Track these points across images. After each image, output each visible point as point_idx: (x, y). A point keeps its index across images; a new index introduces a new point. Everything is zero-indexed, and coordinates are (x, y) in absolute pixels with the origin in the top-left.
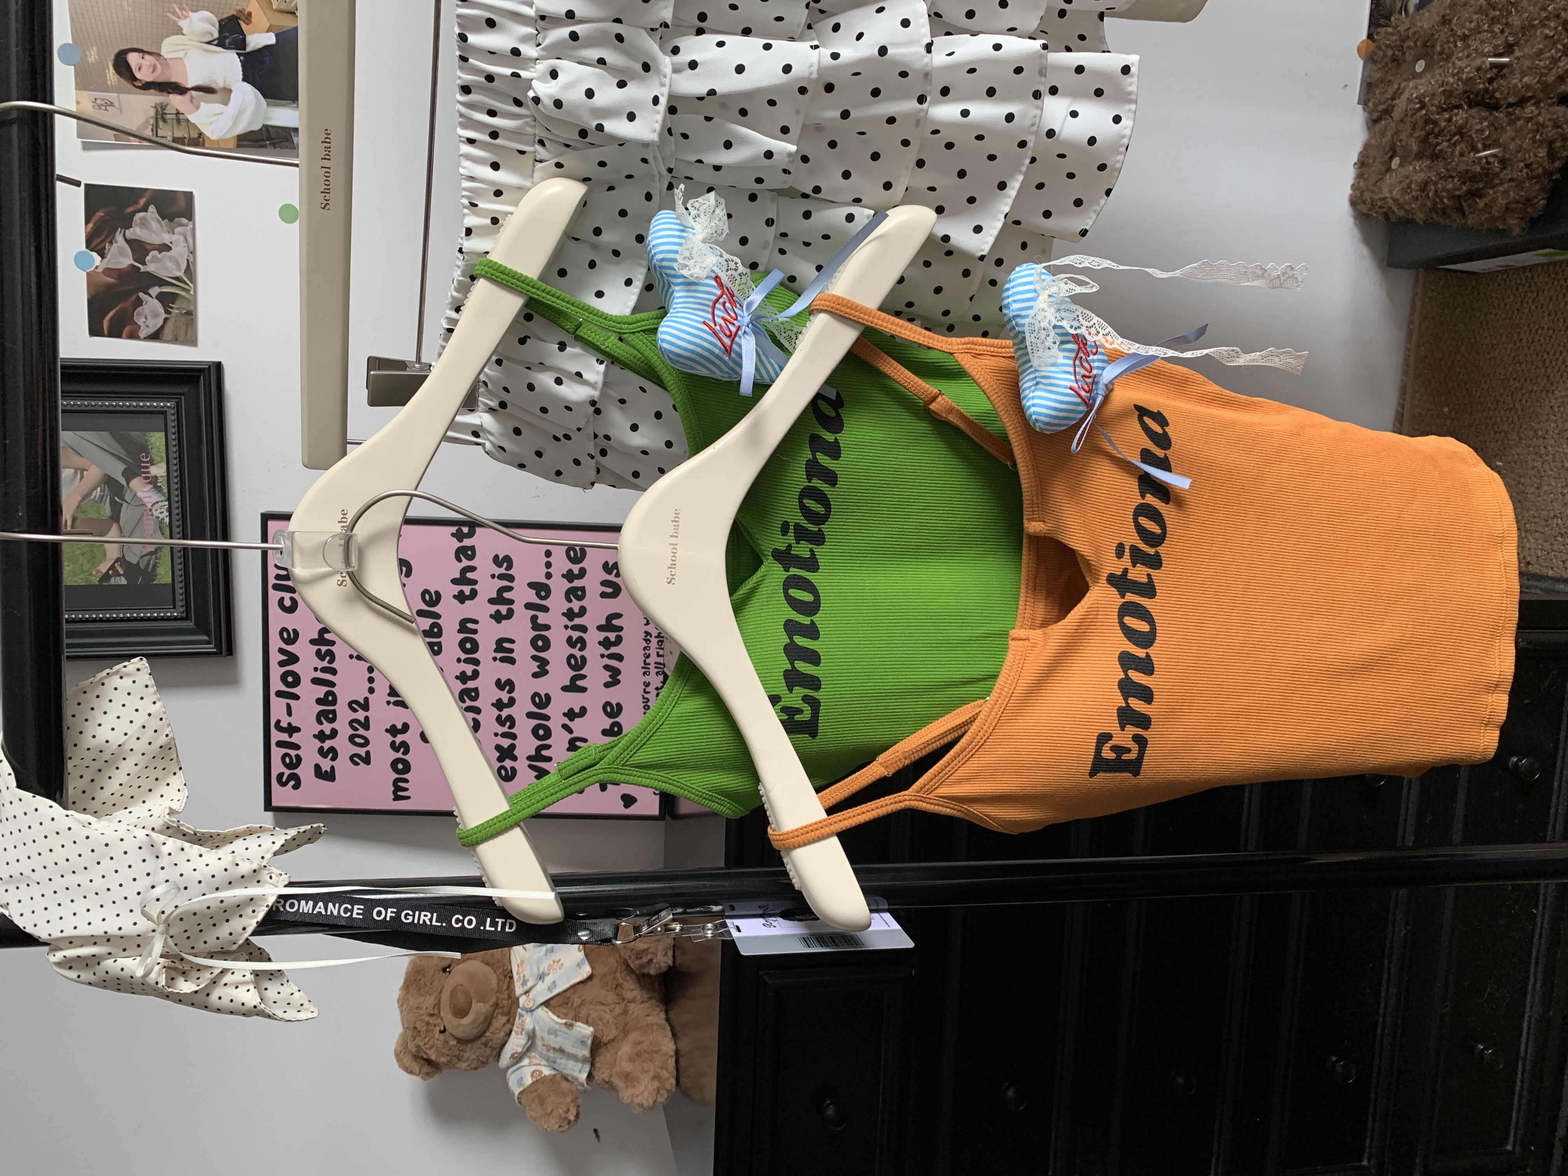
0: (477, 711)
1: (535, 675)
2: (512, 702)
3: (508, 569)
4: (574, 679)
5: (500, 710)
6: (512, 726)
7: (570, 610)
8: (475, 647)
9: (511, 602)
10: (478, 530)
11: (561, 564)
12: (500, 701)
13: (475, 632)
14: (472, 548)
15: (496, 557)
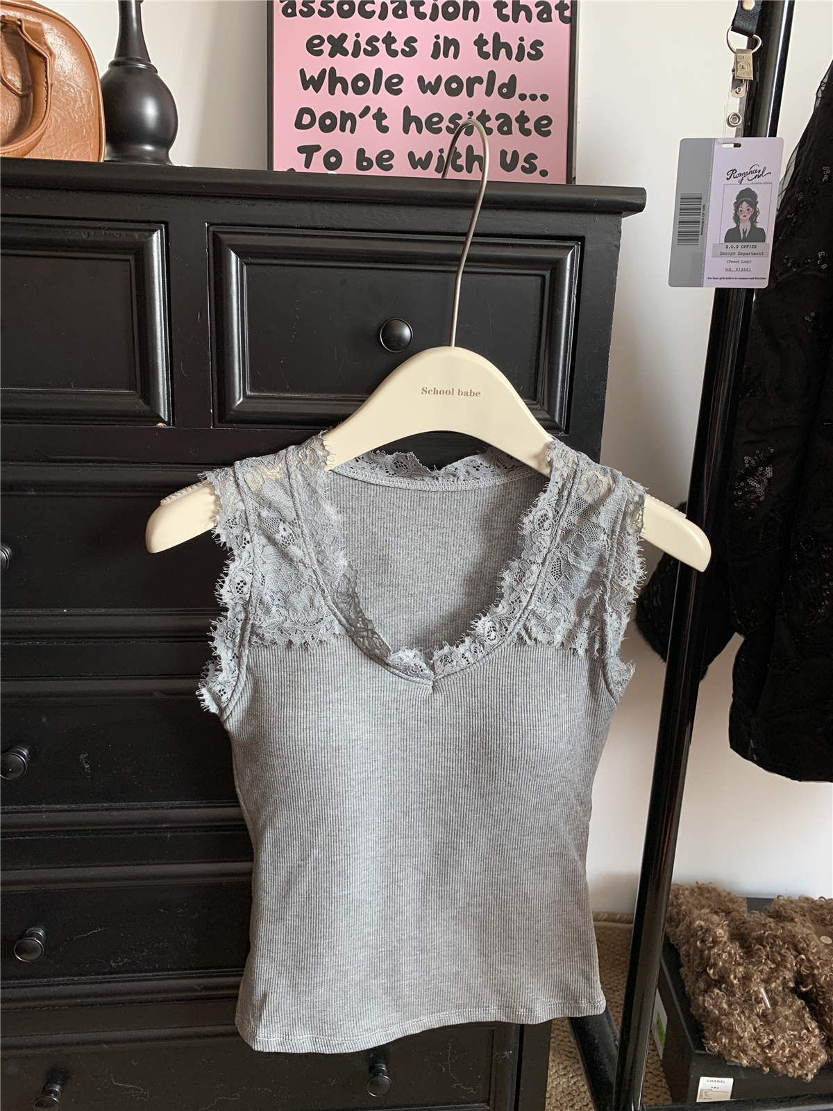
0: (383, 16)
1: (421, 79)
2: (393, 53)
3: (529, 55)
4: (417, 120)
5: (384, 41)
6: (366, 52)
7: (489, 119)
8: (449, 17)
9: (496, 58)
10: (568, 26)
11: (534, 111)
12: (394, 40)
13: (465, 18)
14: (549, 19)
15: (542, 44)
